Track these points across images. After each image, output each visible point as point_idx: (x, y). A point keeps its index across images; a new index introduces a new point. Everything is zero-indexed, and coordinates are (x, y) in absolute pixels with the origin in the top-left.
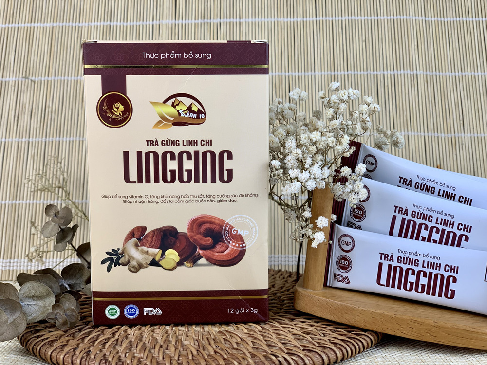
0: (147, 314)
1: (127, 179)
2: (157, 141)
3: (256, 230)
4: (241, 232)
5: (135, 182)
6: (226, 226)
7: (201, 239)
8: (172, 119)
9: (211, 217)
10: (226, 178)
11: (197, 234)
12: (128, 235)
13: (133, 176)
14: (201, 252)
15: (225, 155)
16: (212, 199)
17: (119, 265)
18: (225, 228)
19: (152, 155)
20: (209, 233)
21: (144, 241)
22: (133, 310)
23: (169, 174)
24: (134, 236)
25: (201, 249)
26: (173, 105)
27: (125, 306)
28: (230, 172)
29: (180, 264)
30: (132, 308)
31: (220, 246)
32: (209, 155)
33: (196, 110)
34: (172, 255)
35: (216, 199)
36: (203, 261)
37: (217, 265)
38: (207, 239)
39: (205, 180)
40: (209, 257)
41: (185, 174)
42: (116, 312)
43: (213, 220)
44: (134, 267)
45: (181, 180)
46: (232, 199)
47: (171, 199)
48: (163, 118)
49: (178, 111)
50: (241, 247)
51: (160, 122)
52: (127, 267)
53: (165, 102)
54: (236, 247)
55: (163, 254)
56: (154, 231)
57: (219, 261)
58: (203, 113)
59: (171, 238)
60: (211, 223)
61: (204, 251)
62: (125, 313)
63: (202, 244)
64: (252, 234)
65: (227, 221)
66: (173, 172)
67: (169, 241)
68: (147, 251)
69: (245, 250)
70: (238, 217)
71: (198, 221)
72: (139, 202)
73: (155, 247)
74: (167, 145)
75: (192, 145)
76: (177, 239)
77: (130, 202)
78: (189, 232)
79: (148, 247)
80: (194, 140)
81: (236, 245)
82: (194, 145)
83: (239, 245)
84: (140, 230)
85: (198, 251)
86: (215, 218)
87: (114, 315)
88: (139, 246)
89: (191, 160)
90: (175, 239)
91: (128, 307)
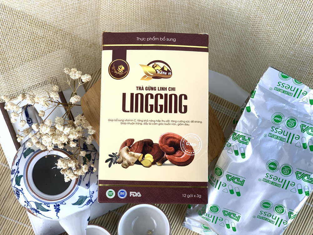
0: (132, 196)
1: (124, 110)
2: (143, 87)
3: (201, 143)
4: (191, 144)
5: (129, 112)
6: (183, 140)
7: (167, 148)
8: (152, 75)
9: (174, 134)
10: (183, 111)
11: (165, 144)
12: (123, 144)
13: (128, 108)
14: (167, 156)
15: (183, 97)
16: (175, 123)
17: (116, 163)
18: (182, 141)
19: (139, 96)
20: (172, 144)
21: (132, 148)
22: (123, 193)
23: (149, 107)
24: (126, 145)
25: (167, 154)
26: (153, 67)
27: (119, 190)
28: (186, 107)
29: (154, 163)
30: (123, 192)
31: (179, 153)
32: (173, 96)
33: (166, 70)
34: (149, 157)
35: (177, 123)
36: (168, 162)
37: (176, 165)
38: (171, 148)
39: (170, 112)
40: (172, 160)
41: (159, 107)
42: (113, 194)
43: (175, 136)
44: (125, 165)
45: (156, 111)
46: (186, 123)
47: (150, 122)
48: (147, 74)
49: (156, 70)
50: (192, 154)
51: (145, 76)
52: (121, 164)
53: (148, 65)
54: (189, 154)
55: (144, 157)
56: (138, 142)
57: (177, 162)
58: (170, 72)
59: (149, 146)
60: (174, 138)
61: (169, 156)
62: (118, 195)
63: (168, 151)
64: (198, 146)
65: (183, 137)
66: (152, 106)
67: (148, 149)
68: (134, 155)
69: (194, 156)
70: (190, 135)
71: (166, 136)
72: (130, 124)
73: (139, 153)
74: (149, 90)
75: (163, 90)
76: (152, 147)
77: (125, 124)
78: (160, 143)
79: (134, 152)
80: (165, 88)
81: (188, 152)
82: (165, 90)
83: (190, 153)
84: (130, 141)
85: (165, 156)
86: (176, 135)
87: (111, 196)
88: (129, 151)
89: (163, 99)
90: (151, 148)
91: (120, 191)
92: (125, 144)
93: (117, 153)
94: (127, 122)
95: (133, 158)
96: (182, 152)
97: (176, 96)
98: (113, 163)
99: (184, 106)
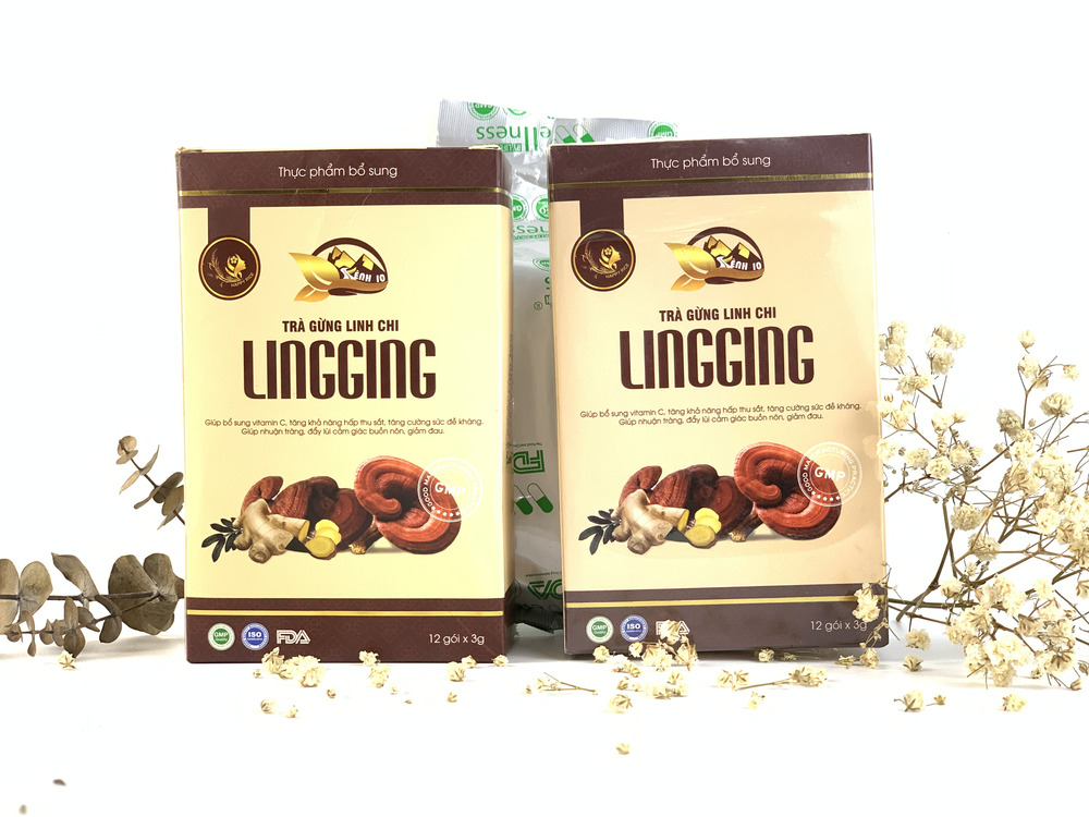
0: (283, 641)
1: (249, 390)
2: (301, 323)
3: (478, 485)
4: (450, 490)
5: (263, 396)
6: (425, 477)
7: (379, 502)
8: (329, 283)
9: (397, 461)
10: (423, 390)
11: (373, 491)
12: (250, 492)
13: (260, 385)
14: (379, 525)
15: (423, 347)
16: (400, 427)
17: (234, 549)
18: (423, 481)
19: (293, 348)
20: (393, 490)
21: (278, 504)
22: (259, 634)
23: (322, 382)
24: (260, 496)
25: (379, 519)
26: (331, 260)
28: (431, 378)
29: (342, 547)
30: (256, 630)
31: (414, 515)
33: (371, 267)
34: (328, 531)
35: (406, 428)
36: (383, 543)
37: (407, 551)
38: (390, 501)
39: (386, 394)
40: (394, 536)
41: (351, 382)
42: (228, 637)
43: (402, 467)
44: (260, 553)
45: (344, 393)
46: (434, 427)
47: (326, 426)
48: (313, 281)
49: (339, 269)
50: (452, 518)
51: (307, 289)
52: (247, 552)
53: (316, 253)
54: (443, 517)
55: (312, 528)
56: (295, 486)
57: (411, 543)
59: (326, 498)
60: (399, 472)
61: (385, 524)
62: (244, 639)
63: (381, 512)
64: (472, 493)
65: (426, 467)
66: (329, 378)
67: (323, 504)
68: (284, 523)
69: (459, 523)
70: (446, 462)
71: (374, 468)
72: (269, 432)
73: (298, 517)
74: (320, 330)
75: (363, 330)
76: (336, 500)
77: (254, 433)
78: (358, 488)
79: (285, 516)
80: (367, 322)
81: (441, 513)
82: (367, 330)
83: (448, 515)
84: (272, 484)
85: (375, 525)
86: (405, 463)
87: (225, 642)
88: (268, 514)
89: (362, 356)
90: (332, 501)
91: (248, 628)
92: (256, 492)
93: (233, 519)
94: (259, 428)
95: (283, 532)
96: (423, 514)
97: (400, 345)
98: (223, 549)
99: (425, 375)
